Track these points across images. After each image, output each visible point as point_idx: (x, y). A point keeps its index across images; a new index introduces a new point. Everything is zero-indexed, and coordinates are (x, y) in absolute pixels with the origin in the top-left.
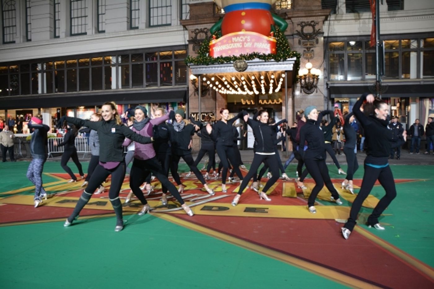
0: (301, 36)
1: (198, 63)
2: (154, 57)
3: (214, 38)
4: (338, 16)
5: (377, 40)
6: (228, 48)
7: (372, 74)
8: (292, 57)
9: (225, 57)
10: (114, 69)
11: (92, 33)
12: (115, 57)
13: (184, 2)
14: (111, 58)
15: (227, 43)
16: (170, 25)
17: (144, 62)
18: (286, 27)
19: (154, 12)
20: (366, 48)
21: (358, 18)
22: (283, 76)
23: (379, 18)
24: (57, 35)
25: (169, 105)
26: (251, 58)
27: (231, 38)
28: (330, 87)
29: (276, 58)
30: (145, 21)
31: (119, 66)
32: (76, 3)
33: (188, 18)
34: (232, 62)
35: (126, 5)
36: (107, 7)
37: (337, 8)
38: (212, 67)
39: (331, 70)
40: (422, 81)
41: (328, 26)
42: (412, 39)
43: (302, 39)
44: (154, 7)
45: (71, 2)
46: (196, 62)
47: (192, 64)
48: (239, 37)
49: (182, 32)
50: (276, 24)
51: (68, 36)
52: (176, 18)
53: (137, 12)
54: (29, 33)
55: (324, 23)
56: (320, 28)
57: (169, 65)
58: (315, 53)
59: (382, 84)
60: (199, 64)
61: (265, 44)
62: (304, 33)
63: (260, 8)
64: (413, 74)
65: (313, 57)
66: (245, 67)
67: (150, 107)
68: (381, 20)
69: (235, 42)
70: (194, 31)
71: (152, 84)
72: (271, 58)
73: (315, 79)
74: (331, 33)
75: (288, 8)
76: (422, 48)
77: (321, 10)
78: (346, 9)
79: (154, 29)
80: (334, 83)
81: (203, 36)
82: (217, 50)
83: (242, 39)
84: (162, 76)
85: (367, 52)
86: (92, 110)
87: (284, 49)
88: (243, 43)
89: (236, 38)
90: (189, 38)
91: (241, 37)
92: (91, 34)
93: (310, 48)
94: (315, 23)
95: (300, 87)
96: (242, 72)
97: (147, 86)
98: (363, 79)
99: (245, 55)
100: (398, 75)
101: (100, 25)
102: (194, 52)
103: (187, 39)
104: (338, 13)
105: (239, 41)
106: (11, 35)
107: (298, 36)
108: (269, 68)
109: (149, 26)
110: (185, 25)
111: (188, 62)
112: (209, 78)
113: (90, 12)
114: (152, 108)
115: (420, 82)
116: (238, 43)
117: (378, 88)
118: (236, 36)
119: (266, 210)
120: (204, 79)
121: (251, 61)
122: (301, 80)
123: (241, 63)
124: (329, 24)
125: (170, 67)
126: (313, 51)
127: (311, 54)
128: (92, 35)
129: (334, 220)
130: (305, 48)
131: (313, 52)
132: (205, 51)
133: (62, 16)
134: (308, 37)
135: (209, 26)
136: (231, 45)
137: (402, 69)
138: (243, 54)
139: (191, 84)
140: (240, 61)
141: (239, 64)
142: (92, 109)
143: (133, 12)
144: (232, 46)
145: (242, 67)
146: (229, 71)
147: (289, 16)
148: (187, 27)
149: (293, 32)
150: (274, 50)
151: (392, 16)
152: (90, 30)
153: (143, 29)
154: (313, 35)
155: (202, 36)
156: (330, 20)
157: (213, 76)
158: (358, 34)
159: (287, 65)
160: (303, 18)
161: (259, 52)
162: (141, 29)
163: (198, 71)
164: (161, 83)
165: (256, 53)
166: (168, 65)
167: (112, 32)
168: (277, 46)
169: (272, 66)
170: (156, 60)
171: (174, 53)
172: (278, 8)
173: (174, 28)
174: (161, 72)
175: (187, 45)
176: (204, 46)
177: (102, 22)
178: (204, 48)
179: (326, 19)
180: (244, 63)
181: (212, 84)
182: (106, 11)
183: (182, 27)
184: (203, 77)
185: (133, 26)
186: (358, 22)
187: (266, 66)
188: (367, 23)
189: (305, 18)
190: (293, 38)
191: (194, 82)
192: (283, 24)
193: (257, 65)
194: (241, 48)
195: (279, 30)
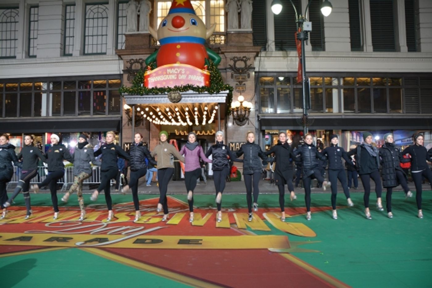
0: (233, 70)
2: (87, 85)
3: (149, 69)
4: (268, 53)
5: (304, 77)
6: (162, 79)
7: (299, 108)
8: (225, 90)
9: (160, 88)
10: (44, 96)
12: (46, 83)
13: (120, 32)
14: (42, 84)
15: (162, 74)
16: (105, 54)
17: (77, 90)
18: (219, 61)
19: (89, 40)
20: (293, 84)
21: (286, 55)
22: (216, 108)
23: (304, 57)
25: (101, 135)
26: (186, 90)
27: (166, 69)
28: (261, 119)
29: (209, 90)
30: (79, 49)
31: (50, 92)
33: (124, 48)
34: (166, 93)
35: (60, 31)
36: (39, 32)
37: (267, 46)
38: (146, 98)
39: (261, 103)
40: (343, 115)
42: (334, 77)
43: (235, 73)
44: (89, 35)
46: (130, 91)
47: (126, 93)
48: (174, 69)
49: (117, 61)
50: (210, 58)
52: (112, 47)
53: (71, 39)
55: (255, 59)
56: (252, 64)
58: (246, 87)
59: (309, 118)
60: (133, 94)
61: (199, 76)
62: (236, 67)
63: (195, 42)
64: (335, 109)
65: (245, 90)
66: (179, 99)
68: (306, 59)
69: (170, 74)
70: (129, 61)
71: (85, 113)
72: (205, 90)
73: (247, 112)
74: (262, 68)
75: (222, 44)
76: (341, 85)
77: (252, 47)
78: (276, 47)
79: (89, 57)
80: (264, 116)
81: (138, 67)
82: (152, 81)
83: (176, 71)
84: (95, 105)
85: (295, 87)
87: (217, 82)
88: (178, 74)
90: (124, 67)
91: (176, 69)
93: (242, 82)
94: (246, 58)
95: (232, 119)
96: (176, 103)
97: (79, 115)
98: (291, 113)
99: (179, 86)
100: (322, 109)
101: (31, 49)
102: (128, 82)
103: (122, 68)
104: (268, 50)
105: (174, 73)
108: (203, 100)
109: (83, 53)
110: (120, 55)
111: (122, 92)
112: (143, 109)
113: (20, 36)
115: (341, 116)
116: (173, 75)
117: (305, 121)
118: (171, 68)
119: (200, 242)
120: (139, 109)
121: (185, 93)
122: (233, 112)
123: (176, 94)
124: (260, 61)
125: (103, 96)
126: (244, 84)
127: (243, 87)
128: (21, 59)
129: (267, 249)
130: (237, 81)
131: (244, 86)
132: (140, 81)
134: (241, 71)
135: (144, 57)
136: (165, 77)
137: (326, 104)
138: (177, 85)
139: (125, 114)
140: (174, 92)
141: (173, 95)
142: (19, 137)
143: (67, 39)
144: (167, 77)
145: (176, 98)
146: (163, 102)
147: (223, 51)
148: (122, 56)
149: (226, 66)
150: (207, 82)
151: (315, 55)
152: (20, 54)
153: (77, 57)
154: (245, 70)
155: (137, 67)
156: (260, 57)
157: (146, 107)
158: (286, 70)
159: (220, 97)
160: (236, 53)
161: (193, 84)
162: (75, 57)
163: (132, 101)
164: (94, 112)
165: (190, 85)
166: (102, 93)
167: (44, 58)
168: (210, 79)
169: (205, 98)
170: (89, 88)
171: (108, 82)
172: (212, 43)
173: (109, 57)
174: (94, 101)
175: (122, 75)
176: (138, 77)
177: (34, 47)
178: (139, 78)
179: (257, 56)
180: (178, 94)
181: (146, 114)
182: (38, 36)
183: (117, 56)
184: (137, 107)
185: (67, 52)
186: (286, 59)
187: (200, 98)
188: (294, 60)
189: (238, 54)
190: (226, 72)
191: (128, 112)
192: (217, 58)
193: (191, 97)
194: (176, 80)
195: (212, 64)
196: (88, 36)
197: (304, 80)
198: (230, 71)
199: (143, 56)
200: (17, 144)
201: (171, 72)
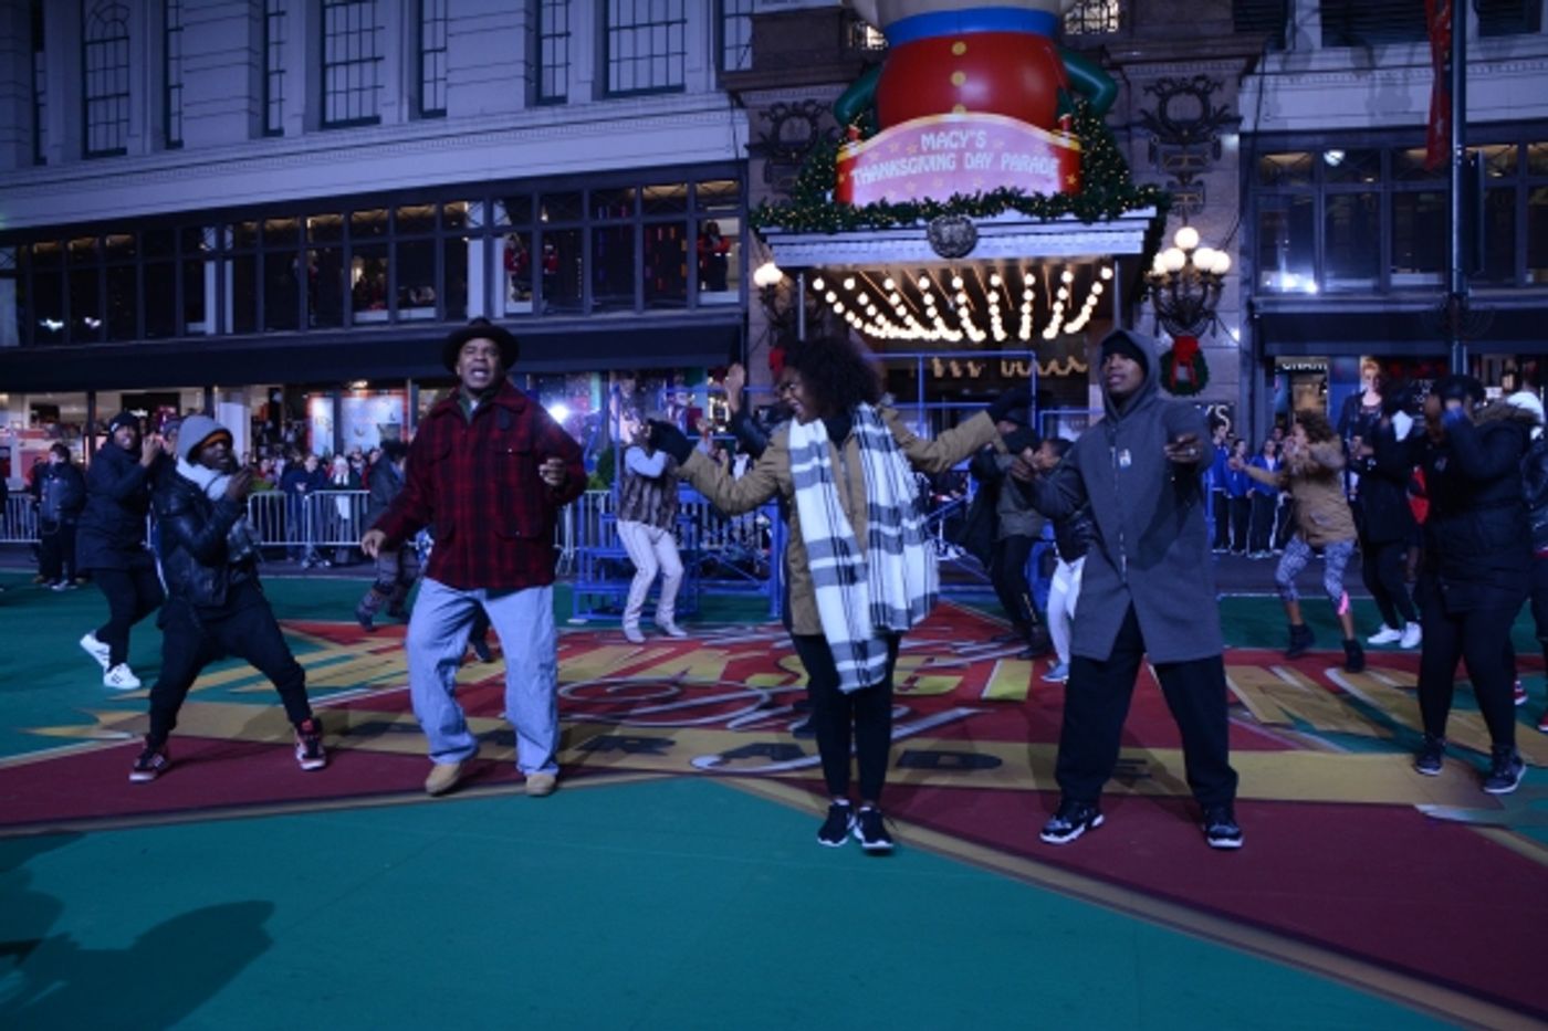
0: (1155, 129)
1: (796, 227)
2: (620, 203)
3: (855, 135)
4: (1292, 57)
5: (1456, 145)
6: (904, 173)
7: (1413, 271)
8: (1140, 207)
9: (897, 206)
10: (476, 249)
11: (400, 119)
12: (481, 204)
13: (729, 8)
14: (466, 206)
15: (903, 153)
16: (680, 89)
17: (587, 224)
18: (1111, 97)
19: (622, 44)
20: (1396, 175)
21: (1366, 63)
22: (1106, 273)
23: (1463, 63)
24: (273, 125)
25: (677, 378)
26: (993, 210)
27: (915, 136)
28: (1262, 316)
29: (1082, 210)
30: (590, 77)
32: (341, 10)
33: (747, 64)
34: (921, 222)
35: (521, 18)
36: (453, 28)
37: (1288, 32)
38: (848, 242)
39: (1260, 256)
41: (1256, 96)
43: (1162, 141)
44: (622, 24)
45: (323, 8)
46: (789, 221)
47: (775, 229)
48: (947, 133)
49: (726, 114)
50: (1075, 86)
51: (311, 130)
52: (704, 66)
53: (560, 42)
54: (174, 121)
55: (1240, 84)
56: (1229, 104)
57: (677, 234)
58: (1208, 193)
59: (1473, 306)
60: (799, 229)
61: (1039, 158)
62: (1169, 119)
63: (1018, 29)
65: (1203, 206)
66: (968, 243)
67: (605, 384)
69: (930, 151)
70: (768, 110)
71: (613, 302)
72: (1065, 208)
73: (1210, 288)
74: (1266, 121)
75: (1111, 30)
77: (1231, 36)
78: (1324, 33)
79: (624, 103)
80: (1276, 303)
81: (801, 131)
82: (866, 178)
83: (955, 139)
84: (648, 274)
85: (1399, 188)
86: (397, 394)
87: (1110, 176)
88: (960, 153)
89: (937, 134)
90: (751, 136)
91: (952, 133)
92: (396, 122)
93: (1190, 174)
94: (1208, 82)
95: (1152, 316)
96: (957, 260)
97: (596, 309)
98: (1383, 289)
99: (967, 196)
100: (1515, 273)
101: (428, 89)
102: (768, 186)
103: (744, 137)
104: (1294, 47)
105: (946, 146)
106: (113, 128)
107: (1146, 131)
108: (1056, 244)
109: (603, 91)
110: (734, 89)
111: (759, 222)
112: (834, 282)
113: (391, 44)
114: (615, 388)
116: (944, 156)
117: (1455, 321)
118: (936, 129)
119: (1141, 769)
120: (819, 284)
121: (989, 219)
122: (1157, 290)
123: (956, 227)
124: (1261, 90)
125: (677, 243)
126: (1200, 183)
127: (1196, 195)
128: (398, 126)
129: (1410, 808)
130: (1172, 173)
131: (1201, 190)
132: (820, 183)
133: (293, 59)
134: (1185, 133)
135: (826, 94)
136: (913, 164)
137: (1528, 253)
138: (963, 193)
139: (759, 302)
140: (952, 218)
141: (946, 230)
143: (547, 43)
144: (920, 165)
145: (958, 242)
146: (908, 257)
147: (1115, 57)
148: (743, 96)
149: (1130, 116)
150: (1072, 180)
151: (1493, 55)
152: (393, 110)
153: (584, 105)
154: (1201, 127)
155: (797, 131)
156: (1263, 74)
157: (847, 275)
158: (1364, 122)
159: (1122, 235)
160: (1166, 66)
161: (1020, 188)
162: (575, 105)
163: (798, 255)
164: (646, 298)
165: (1008, 189)
166: (672, 231)
167: (471, 117)
168: (1081, 166)
169: (1067, 239)
170: (628, 215)
171: (695, 189)
172: (1072, 30)
173: (694, 102)
174: (647, 260)
175: (745, 162)
176: (816, 166)
177: (435, 80)
178: (818, 172)
179: (1249, 71)
180: (963, 226)
181: (843, 303)
182: (449, 39)
183: (724, 96)
184: (815, 277)
185: (547, 92)
186: (1365, 80)
187: (1045, 239)
188: (1399, 82)
189: (1173, 66)
190: (1129, 140)
191: (769, 296)
192: (1101, 86)
193: (1014, 235)
194: (954, 173)
195: (1087, 108)
196: (619, 28)
197: (1460, 158)
198: (1143, 132)
199: (821, 92)
200: (391, 415)
201: (935, 146)
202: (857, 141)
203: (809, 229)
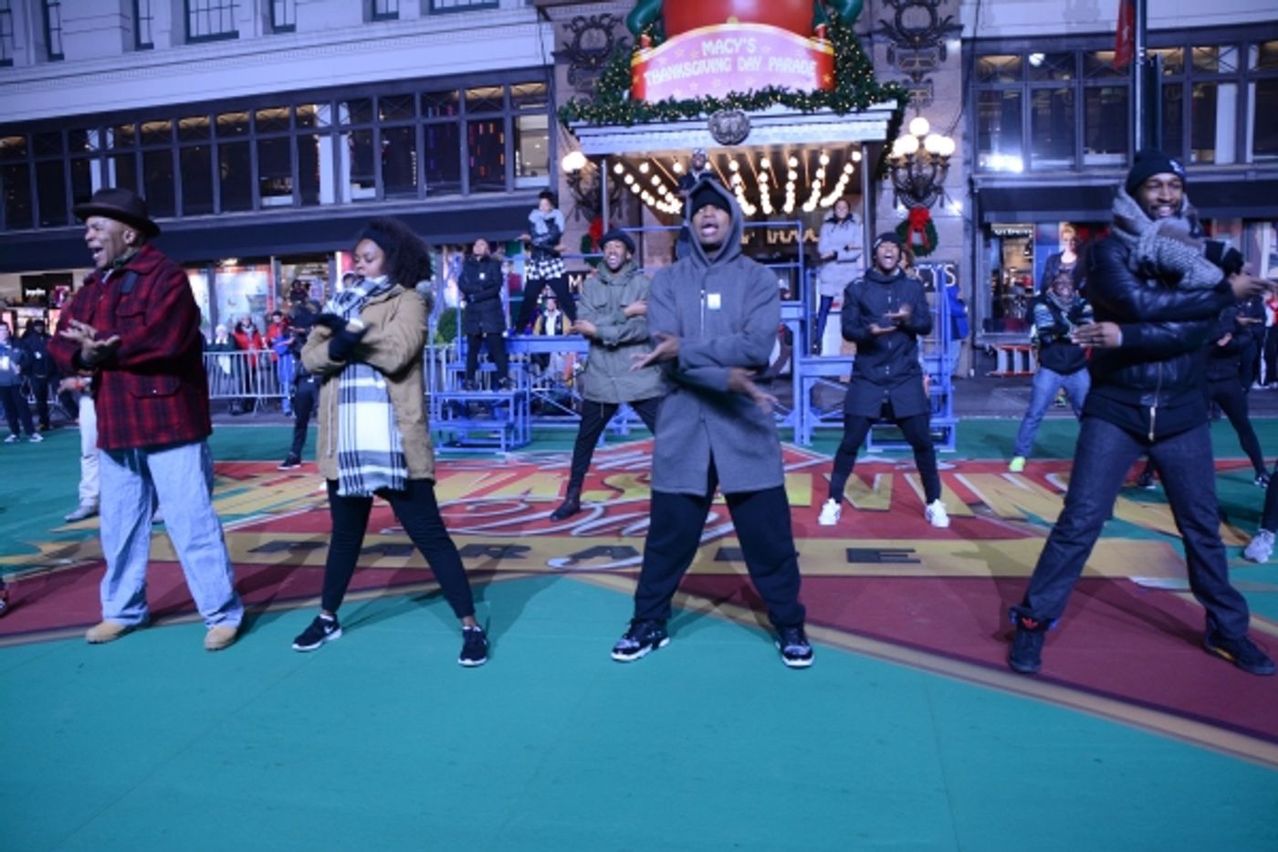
0: (893, 36)
1: (599, 121)
2: (447, 103)
3: (646, 43)
5: (1139, 48)
6: (688, 75)
7: (1100, 153)
8: (883, 101)
9: (683, 103)
10: (324, 145)
12: (328, 107)
14: (315, 108)
15: (687, 58)
16: (495, 5)
17: (419, 121)
18: (857, 9)
20: (1087, 73)
22: (856, 156)
24: (144, 40)
26: (762, 104)
27: (696, 43)
28: (981, 190)
29: (837, 103)
31: (343, 132)
34: (703, 115)
38: (643, 133)
39: (979, 141)
40: (1251, 170)
41: (974, 8)
42: (1225, 44)
43: (899, 46)
46: (593, 116)
47: (582, 122)
48: (723, 40)
49: (534, 27)
51: (179, 44)
54: (54, 35)
56: (953, 14)
57: (495, 128)
58: (935, 88)
60: (602, 123)
61: (800, 61)
62: (904, 28)
64: (1223, 152)
65: (932, 100)
66: (742, 132)
67: (439, 256)
69: (710, 56)
70: (570, 23)
71: (442, 188)
72: (822, 102)
73: (939, 168)
74: (983, 28)
76: (1251, 71)
79: (448, 18)
80: (992, 180)
81: (599, 40)
82: (656, 79)
83: (730, 46)
84: (473, 163)
85: (1091, 83)
86: (261, 270)
87: (857, 75)
88: (734, 57)
89: (714, 42)
90: (556, 44)
91: (728, 40)
92: (252, 36)
93: (922, 74)
95: (891, 192)
96: (733, 147)
97: (429, 194)
98: (1077, 167)
99: (741, 93)
100: (1180, 152)
101: (278, 8)
102: (572, 87)
103: (550, 46)
105: (722, 52)
107: (885, 38)
108: (815, 132)
109: (430, 9)
110: (542, 6)
111: (568, 117)
112: (631, 167)
114: (447, 260)
115: (1244, 172)
116: (721, 60)
118: (714, 37)
119: (911, 556)
120: (619, 169)
121: (760, 112)
122: (895, 169)
123: (733, 119)
124: (977, 3)
125: (496, 136)
126: (929, 81)
127: (926, 91)
128: (254, 40)
129: (1126, 580)
130: (907, 73)
131: (930, 86)
132: (618, 84)
134: (917, 39)
135: (617, 9)
136: (697, 66)
137: (1194, 136)
138: (737, 90)
139: (567, 185)
140: (728, 112)
141: (724, 122)
142: (264, 266)
144: (702, 67)
145: (734, 131)
148: (549, 11)
149: (872, 25)
150: (827, 79)
152: (249, 25)
153: (413, 21)
154: (930, 34)
155: (595, 40)
157: (642, 160)
158: (1062, 30)
159: (869, 124)
161: (785, 86)
162: (406, 21)
163: (601, 144)
164: (471, 184)
165: (775, 88)
166: (492, 127)
167: (317, 31)
168: (835, 67)
169: (824, 127)
170: (454, 114)
171: (510, 91)
173: (508, 16)
174: (471, 152)
175: (551, 67)
176: (614, 69)
178: (616, 74)
180: (738, 118)
181: (639, 184)
183: (533, 11)
184: (616, 163)
185: (381, 9)
187: (806, 128)
190: (872, 45)
191: (574, 180)
192: (849, 1)
193: (781, 125)
194: (730, 74)
195: (838, 18)
197: (1142, 58)
198: (883, 39)
199: (613, 8)
200: (258, 287)
201: (714, 51)
202: (648, 48)
203: (610, 123)
